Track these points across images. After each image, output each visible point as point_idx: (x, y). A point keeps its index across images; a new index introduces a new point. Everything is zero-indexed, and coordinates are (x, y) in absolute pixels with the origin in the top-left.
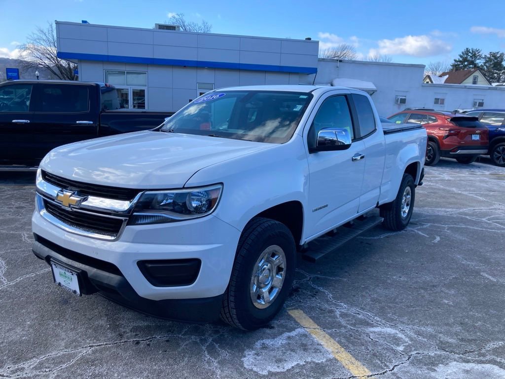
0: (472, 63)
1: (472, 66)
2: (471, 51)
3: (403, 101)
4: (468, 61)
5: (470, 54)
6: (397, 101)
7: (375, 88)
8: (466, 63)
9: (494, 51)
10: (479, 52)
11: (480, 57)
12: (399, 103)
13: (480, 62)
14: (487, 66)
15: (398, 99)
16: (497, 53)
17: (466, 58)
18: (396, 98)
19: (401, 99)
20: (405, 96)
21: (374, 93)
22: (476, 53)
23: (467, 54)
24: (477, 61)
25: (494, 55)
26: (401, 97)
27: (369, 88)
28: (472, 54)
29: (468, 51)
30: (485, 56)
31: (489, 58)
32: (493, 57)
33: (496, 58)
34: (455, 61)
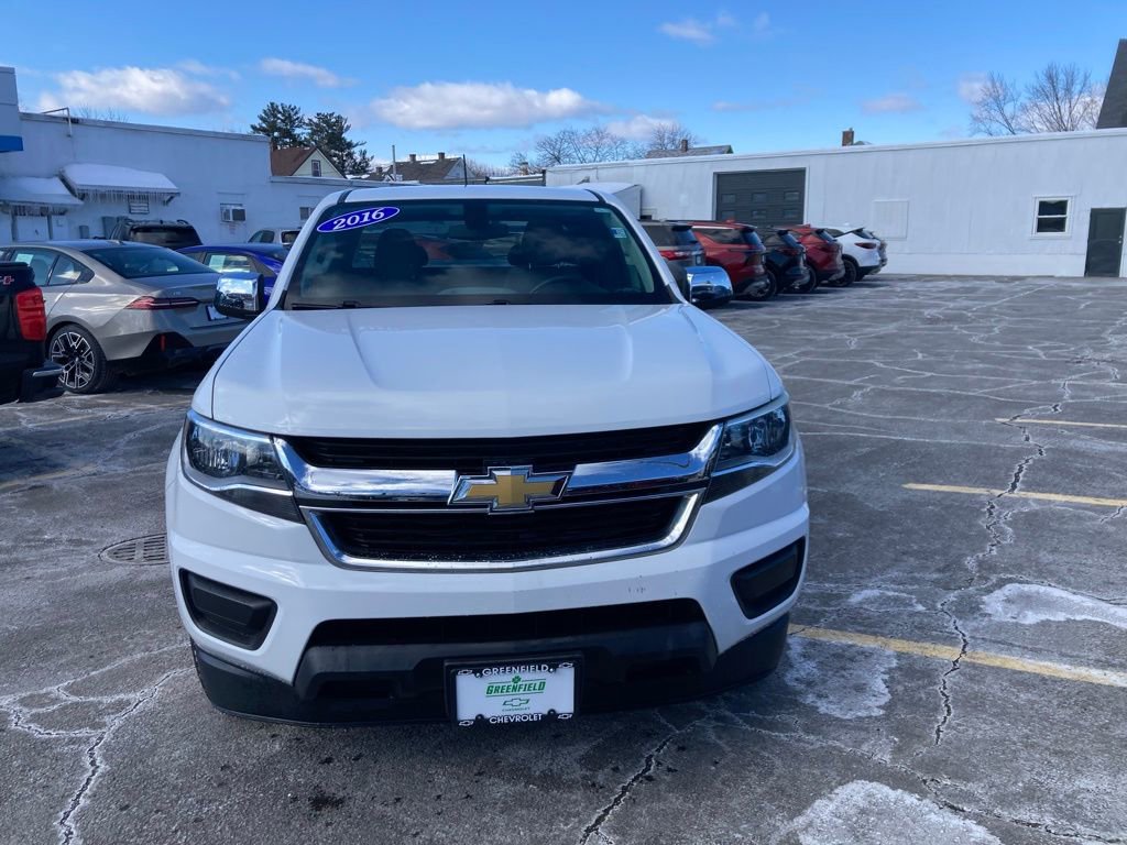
0: (288, 134)
1: (288, 140)
2: (280, 108)
3: (240, 215)
4: (279, 130)
5: (279, 115)
6: (226, 215)
7: (173, 187)
8: (276, 134)
9: (325, 111)
10: (296, 113)
11: (301, 124)
12: (231, 220)
13: (302, 132)
14: (315, 141)
15: (228, 211)
16: (331, 115)
17: (275, 122)
18: (222, 209)
19: (234, 210)
20: (241, 205)
21: (172, 198)
22: (292, 113)
23: (275, 116)
24: (297, 131)
25: (324, 118)
26: (233, 207)
27: (160, 187)
28: (283, 115)
29: (273, 109)
30: (310, 120)
31: (317, 125)
32: (324, 122)
33: (330, 126)
34: (253, 127)
